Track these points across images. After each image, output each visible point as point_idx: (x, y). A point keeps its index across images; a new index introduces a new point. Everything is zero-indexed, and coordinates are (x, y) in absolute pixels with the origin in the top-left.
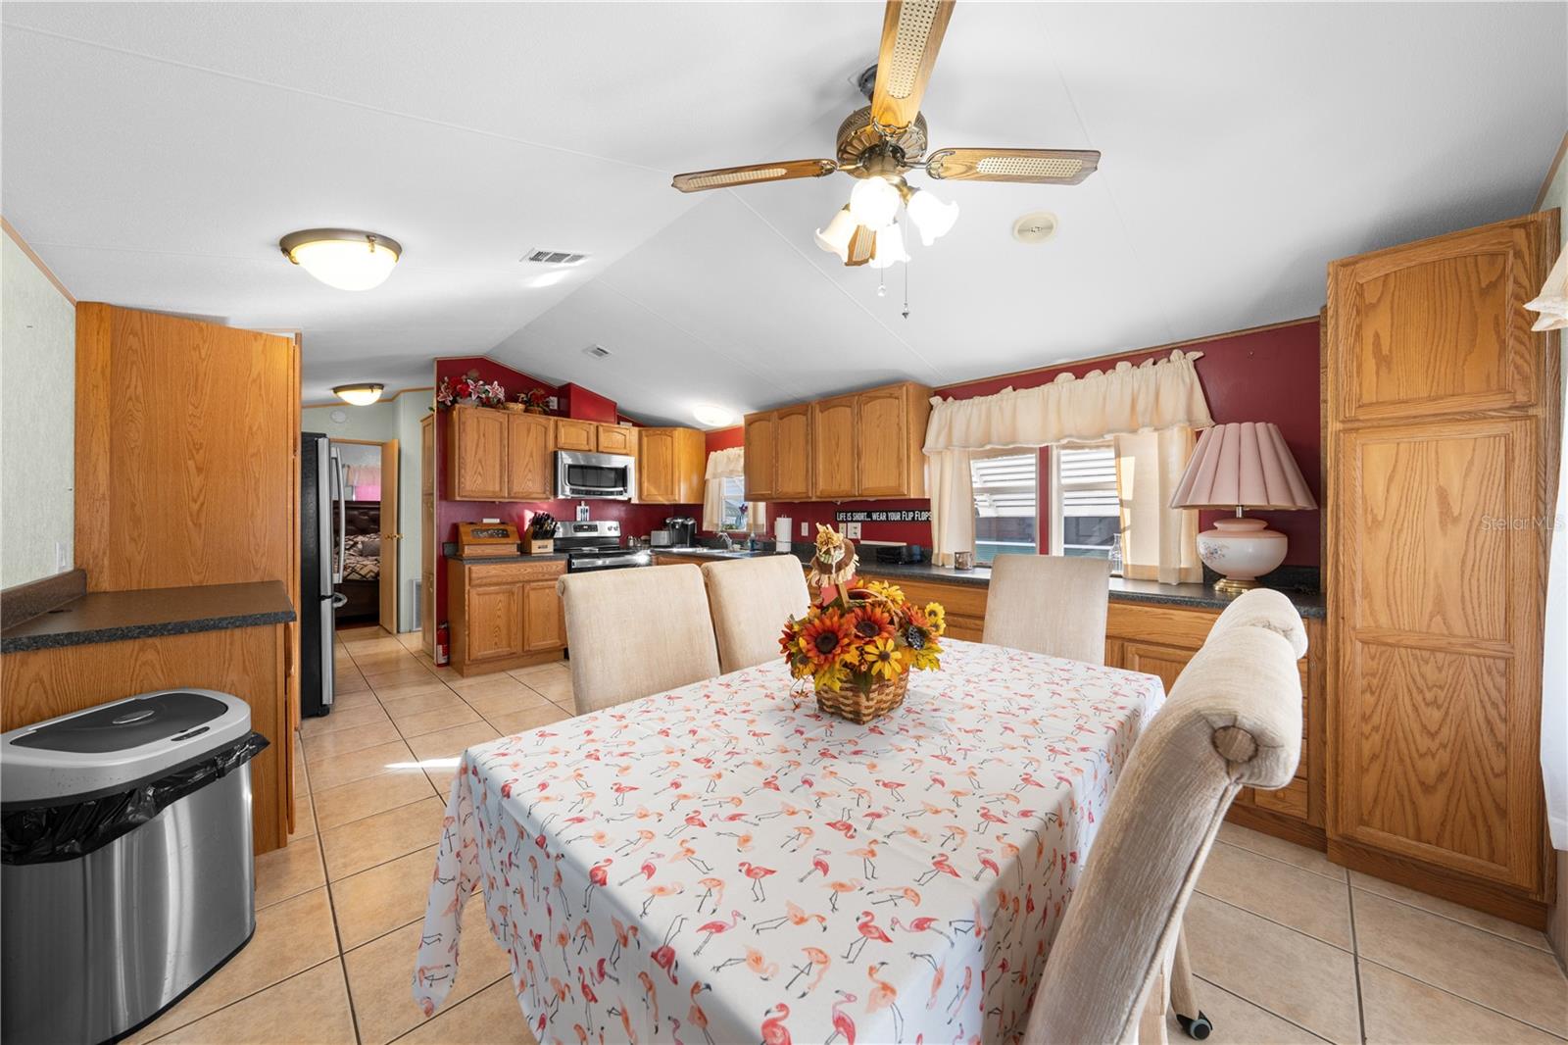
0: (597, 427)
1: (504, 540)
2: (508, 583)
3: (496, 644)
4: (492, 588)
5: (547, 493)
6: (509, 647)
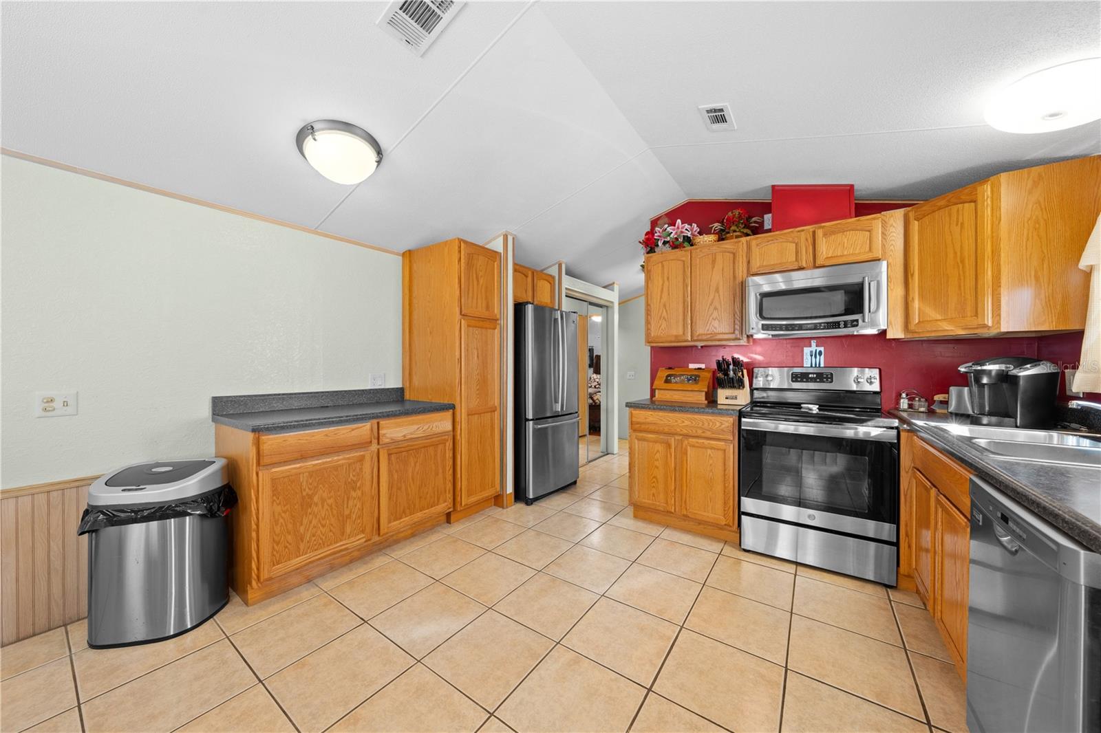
2: (665, 434)
3: (654, 495)
4: (650, 435)
5: (737, 332)
6: (667, 503)
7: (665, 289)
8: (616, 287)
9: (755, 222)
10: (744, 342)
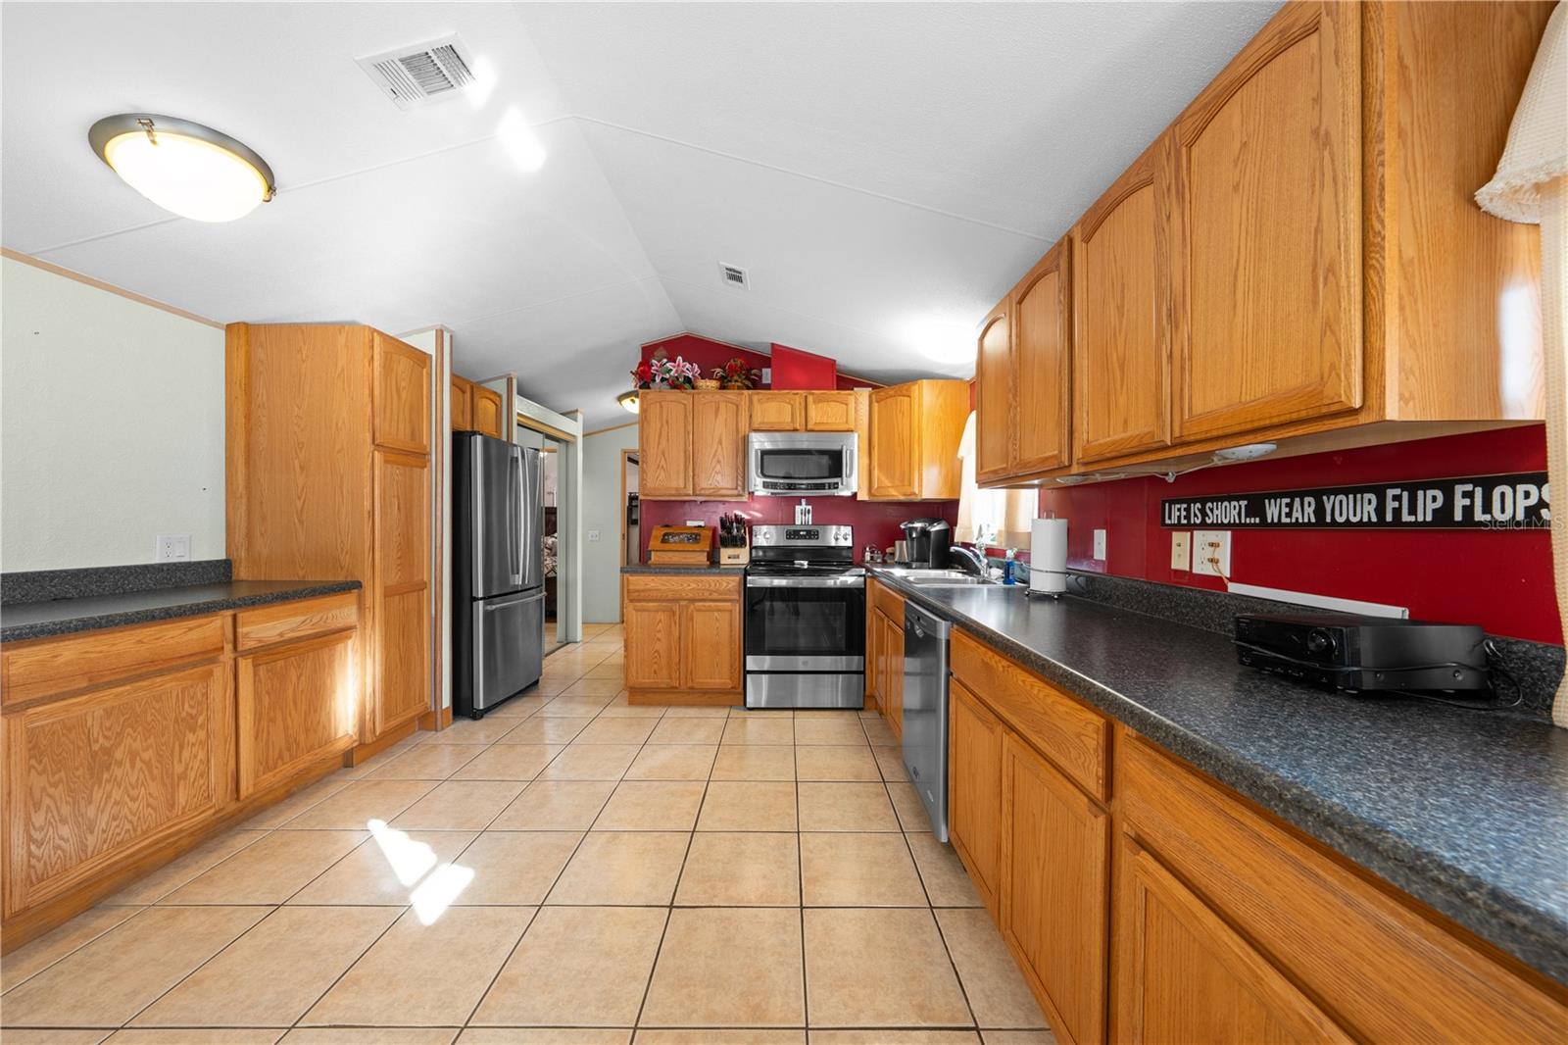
0: (806, 397)
1: (696, 547)
2: (669, 601)
3: (655, 672)
4: (651, 604)
5: (739, 488)
6: (671, 678)
7: (664, 433)
8: (580, 417)
9: (755, 375)
10: (745, 499)
